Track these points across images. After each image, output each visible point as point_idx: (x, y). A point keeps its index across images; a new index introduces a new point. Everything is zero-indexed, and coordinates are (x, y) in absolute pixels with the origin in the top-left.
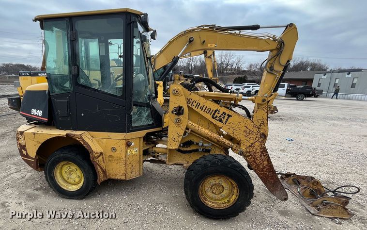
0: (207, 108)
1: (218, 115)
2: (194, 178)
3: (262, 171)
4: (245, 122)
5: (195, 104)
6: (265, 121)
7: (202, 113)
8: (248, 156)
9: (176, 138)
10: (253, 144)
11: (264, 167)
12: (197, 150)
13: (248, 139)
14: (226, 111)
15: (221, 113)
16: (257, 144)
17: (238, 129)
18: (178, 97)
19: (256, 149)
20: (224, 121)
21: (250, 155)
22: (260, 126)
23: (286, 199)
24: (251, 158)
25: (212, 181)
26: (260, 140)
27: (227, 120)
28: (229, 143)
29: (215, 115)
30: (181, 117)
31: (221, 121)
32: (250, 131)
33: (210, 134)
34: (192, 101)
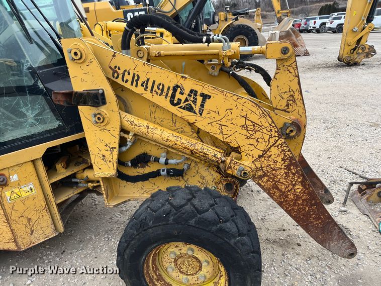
0: (156, 84)
1: (183, 98)
2: (127, 251)
3: (295, 205)
4: (240, 107)
5: (130, 78)
6: (297, 95)
7: (147, 95)
8: (261, 177)
9: (107, 154)
10: (265, 152)
11: (297, 197)
12: (156, 174)
13: (253, 141)
14: (195, 88)
15: (187, 92)
16: (274, 151)
17: (228, 124)
18: (84, 66)
19: (275, 162)
20: (197, 108)
21: (265, 175)
22: (287, 105)
23: (352, 255)
24: (268, 181)
25: (172, 251)
26: (279, 142)
27: (202, 106)
28: (215, 156)
29: (176, 99)
30: (103, 109)
31: (190, 109)
32: (254, 124)
33: (173, 139)
34: (121, 72)
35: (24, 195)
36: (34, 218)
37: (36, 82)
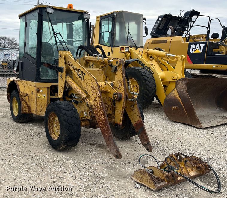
0: (75, 68)
4: (91, 79)
5: (71, 65)
7: (73, 71)
9: (61, 89)
10: (96, 98)
11: (102, 121)
13: (93, 94)
14: (83, 70)
15: (81, 72)
17: (88, 85)
18: (61, 59)
19: (98, 103)
26: (99, 95)
27: (84, 77)
29: (79, 74)
30: (62, 74)
31: (81, 78)
32: (94, 87)
33: (75, 88)
34: (70, 62)
35: (42, 98)
36: (43, 107)
37: (55, 63)
